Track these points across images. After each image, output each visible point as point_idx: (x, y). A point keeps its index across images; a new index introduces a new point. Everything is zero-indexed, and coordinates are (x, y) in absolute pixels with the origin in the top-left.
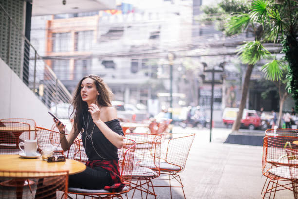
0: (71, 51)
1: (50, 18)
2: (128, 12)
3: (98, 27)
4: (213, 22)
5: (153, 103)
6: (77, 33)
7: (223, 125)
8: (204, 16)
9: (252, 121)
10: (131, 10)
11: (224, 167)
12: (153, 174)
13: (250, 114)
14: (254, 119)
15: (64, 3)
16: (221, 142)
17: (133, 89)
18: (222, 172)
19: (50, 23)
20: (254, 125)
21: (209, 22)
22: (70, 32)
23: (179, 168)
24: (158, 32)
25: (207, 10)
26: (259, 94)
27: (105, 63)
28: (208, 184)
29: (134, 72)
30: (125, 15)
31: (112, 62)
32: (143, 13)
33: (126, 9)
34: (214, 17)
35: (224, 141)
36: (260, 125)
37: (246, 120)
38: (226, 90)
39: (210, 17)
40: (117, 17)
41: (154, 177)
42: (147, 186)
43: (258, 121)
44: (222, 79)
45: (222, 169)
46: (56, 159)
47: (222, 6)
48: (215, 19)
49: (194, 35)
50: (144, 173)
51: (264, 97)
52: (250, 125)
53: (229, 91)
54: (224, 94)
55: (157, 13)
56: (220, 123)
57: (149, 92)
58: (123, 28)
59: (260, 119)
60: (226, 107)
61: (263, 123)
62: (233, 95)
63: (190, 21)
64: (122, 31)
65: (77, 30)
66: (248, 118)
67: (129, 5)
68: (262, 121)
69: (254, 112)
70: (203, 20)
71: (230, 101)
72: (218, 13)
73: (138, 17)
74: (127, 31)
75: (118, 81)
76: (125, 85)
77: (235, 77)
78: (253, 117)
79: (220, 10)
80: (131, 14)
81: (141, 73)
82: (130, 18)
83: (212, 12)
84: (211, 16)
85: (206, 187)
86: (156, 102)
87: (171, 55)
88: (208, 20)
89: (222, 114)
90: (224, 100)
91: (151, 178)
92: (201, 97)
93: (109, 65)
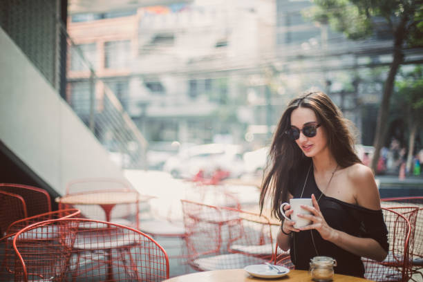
0: (99, 71)
2: (182, 9)
6: (106, 44)
17: (192, 121)
24: (226, 39)
27: (149, 86)
29: (193, 95)
40: (164, 19)
64: (173, 38)
93: (156, 88)
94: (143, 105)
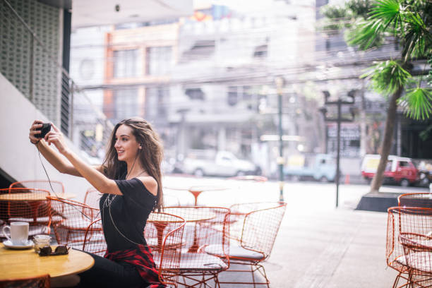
0: (140, 77)
1: (110, 29)
2: (222, 17)
3: (179, 41)
4: (340, 31)
5: (260, 148)
6: (148, 50)
7: (362, 180)
8: (326, 22)
9: (405, 174)
10: (226, 14)
11: (347, 249)
12: (218, 266)
13: (402, 164)
14: (408, 171)
15: (117, 8)
16: (351, 208)
17: (230, 129)
18: (343, 257)
19: (109, 36)
20: (408, 180)
21: (334, 30)
22: (137, 48)
23: (261, 255)
24: (265, 46)
25: (331, 13)
26: (416, 133)
27: (190, 92)
28: (317, 275)
29: (232, 104)
30: (217, 22)
31: (199, 90)
32: (242, 19)
33: (218, 13)
34: (342, 23)
35: (355, 207)
36: (417, 179)
37: (396, 172)
38: (367, 128)
39: (335, 23)
40: (205, 26)
41: (221, 270)
42: (214, 283)
43: (413, 174)
44: (353, 115)
45: (344, 250)
46: (53, 251)
47: (352, 7)
48: (343, 26)
49: (318, 48)
50: (205, 265)
51: (424, 139)
52: (403, 179)
53: (371, 130)
54: (363, 134)
55: (264, 19)
56: (359, 177)
57: (254, 133)
58: (214, 41)
59: (417, 171)
60: (367, 153)
61: (423, 176)
62: (377, 135)
63: (312, 29)
64: (213, 46)
65: (150, 44)
66: (400, 169)
67: (223, 8)
68: (420, 173)
69: (408, 160)
70: (326, 28)
71: (372, 144)
72: (346, 17)
73: (236, 25)
74: (219, 47)
75: (209, 118)
76: (220, 124)
77: (379, 110)
78: (408, 168)
79: (350, 12)
80: (225, 21)
81: (242, 105)
82: (224, 26)
83: (337, 15)
84: (337, 21)
85: (314, 280)
86: (265, 147)
87: (279, 81)
88: (333, 27)
89: (361, 164)
90: (363, 143)
91: (216, 272)
92: (331, 139)
93: (195, 94)
94: (182, 111)
